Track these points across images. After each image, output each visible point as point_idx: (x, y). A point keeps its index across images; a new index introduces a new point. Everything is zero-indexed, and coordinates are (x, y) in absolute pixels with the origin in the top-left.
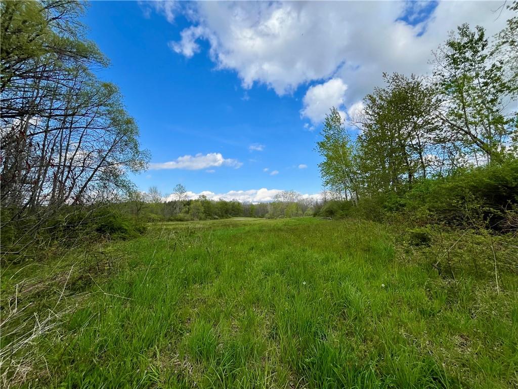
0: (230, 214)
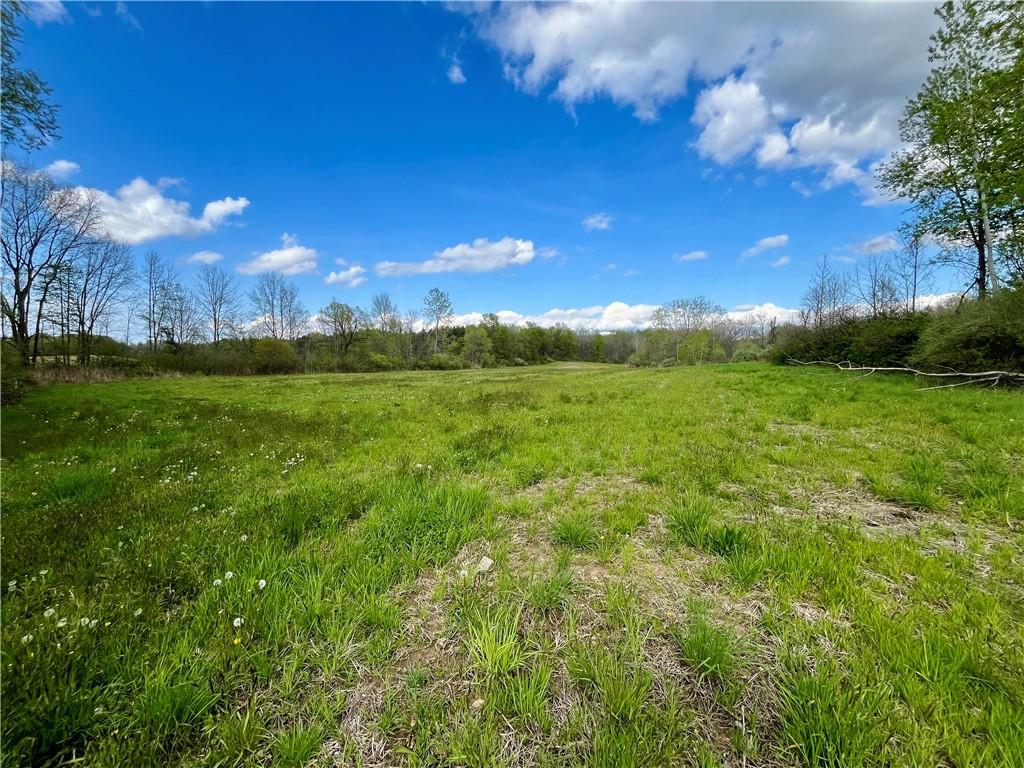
0: (550, 355)
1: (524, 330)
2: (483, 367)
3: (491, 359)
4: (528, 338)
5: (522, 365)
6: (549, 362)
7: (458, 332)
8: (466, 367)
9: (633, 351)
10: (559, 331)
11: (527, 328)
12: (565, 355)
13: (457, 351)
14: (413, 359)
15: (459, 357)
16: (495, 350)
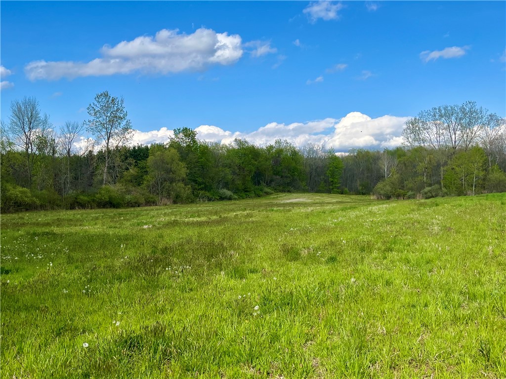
0: (268, 184)
1: (231, 152)
2: (175, 202)
3: (185, 190)
4: (237, 161)
5: (230, 199)
6: (267, 194)
7: (139, 154)
8: (149, 203)
9: (380, 177)
10: (280, 152)
11: (236, 147)
12: (288, 184)
13: (137, 181)
14: (71, 193)
15: (139, 189)
16: (192, 179)
